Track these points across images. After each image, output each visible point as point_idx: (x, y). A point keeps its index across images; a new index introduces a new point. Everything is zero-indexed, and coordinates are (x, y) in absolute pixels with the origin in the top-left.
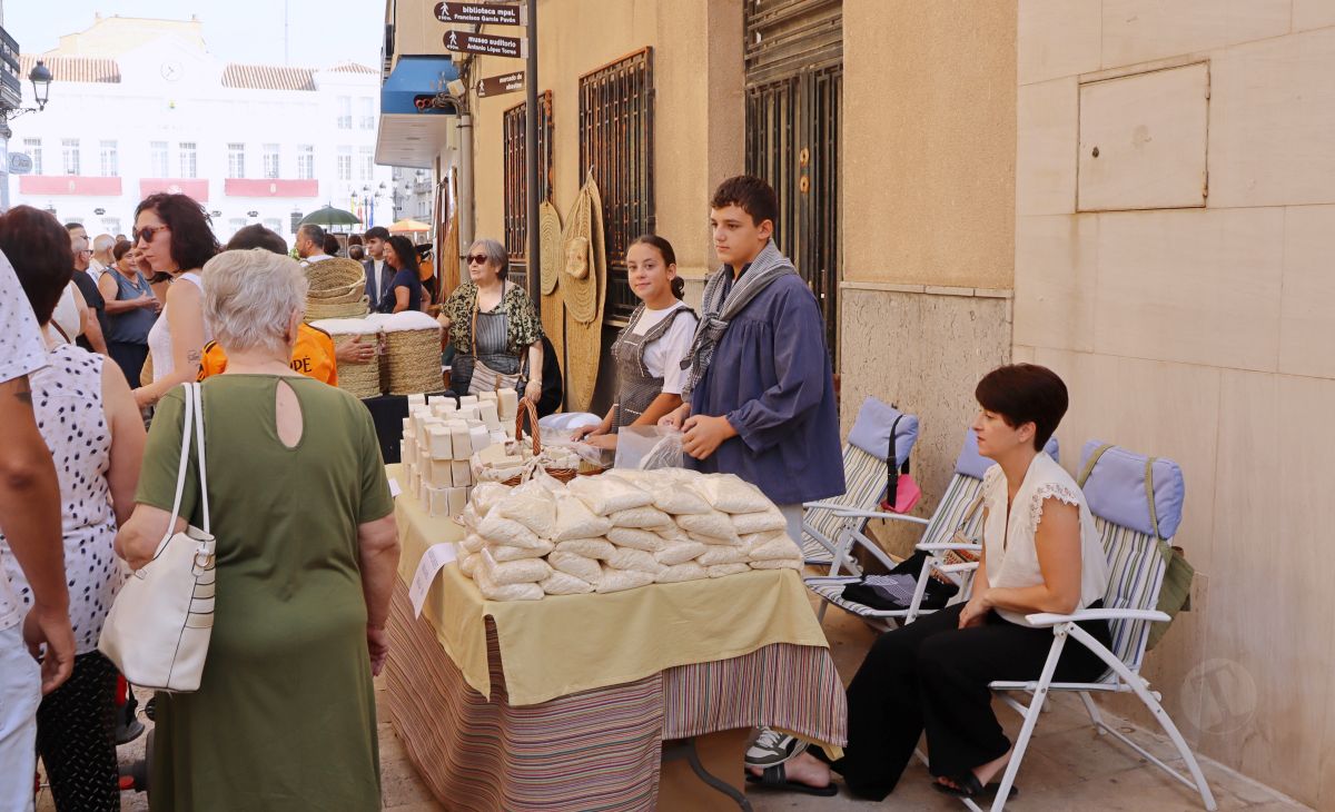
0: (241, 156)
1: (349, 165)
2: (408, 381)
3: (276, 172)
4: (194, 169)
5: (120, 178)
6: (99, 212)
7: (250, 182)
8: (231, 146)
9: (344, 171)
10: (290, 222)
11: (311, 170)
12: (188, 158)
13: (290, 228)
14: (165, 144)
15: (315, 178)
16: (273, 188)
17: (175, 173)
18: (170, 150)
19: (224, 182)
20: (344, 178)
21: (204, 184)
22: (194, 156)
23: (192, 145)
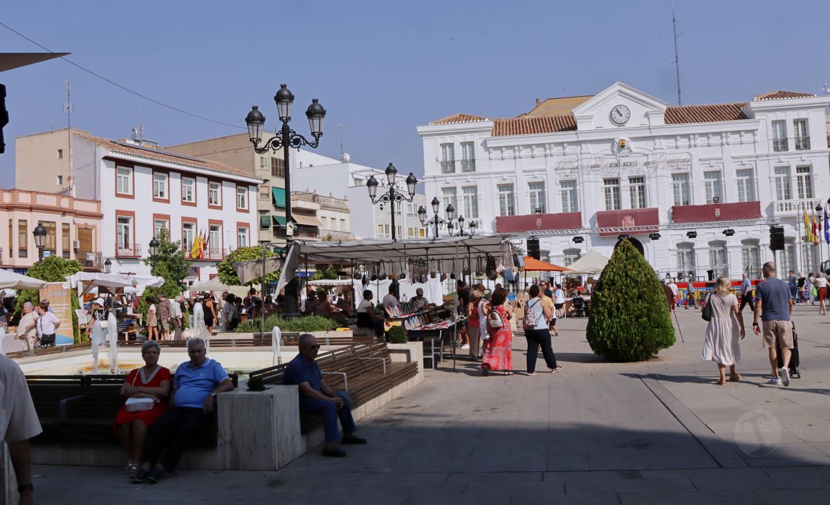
3: (718, 197)
4: (643, 201)
5: (579, 213)
9: (783, 192)
11: (751, 193)
12: (637, 190)
14: (616, 181)
16: (718, 212)
17: (626, 205)
18: (621, 185)
19: (671, 211)
20: (783, 197)
21: (655, 212)
22: (642, 189)
23: (641, 179)
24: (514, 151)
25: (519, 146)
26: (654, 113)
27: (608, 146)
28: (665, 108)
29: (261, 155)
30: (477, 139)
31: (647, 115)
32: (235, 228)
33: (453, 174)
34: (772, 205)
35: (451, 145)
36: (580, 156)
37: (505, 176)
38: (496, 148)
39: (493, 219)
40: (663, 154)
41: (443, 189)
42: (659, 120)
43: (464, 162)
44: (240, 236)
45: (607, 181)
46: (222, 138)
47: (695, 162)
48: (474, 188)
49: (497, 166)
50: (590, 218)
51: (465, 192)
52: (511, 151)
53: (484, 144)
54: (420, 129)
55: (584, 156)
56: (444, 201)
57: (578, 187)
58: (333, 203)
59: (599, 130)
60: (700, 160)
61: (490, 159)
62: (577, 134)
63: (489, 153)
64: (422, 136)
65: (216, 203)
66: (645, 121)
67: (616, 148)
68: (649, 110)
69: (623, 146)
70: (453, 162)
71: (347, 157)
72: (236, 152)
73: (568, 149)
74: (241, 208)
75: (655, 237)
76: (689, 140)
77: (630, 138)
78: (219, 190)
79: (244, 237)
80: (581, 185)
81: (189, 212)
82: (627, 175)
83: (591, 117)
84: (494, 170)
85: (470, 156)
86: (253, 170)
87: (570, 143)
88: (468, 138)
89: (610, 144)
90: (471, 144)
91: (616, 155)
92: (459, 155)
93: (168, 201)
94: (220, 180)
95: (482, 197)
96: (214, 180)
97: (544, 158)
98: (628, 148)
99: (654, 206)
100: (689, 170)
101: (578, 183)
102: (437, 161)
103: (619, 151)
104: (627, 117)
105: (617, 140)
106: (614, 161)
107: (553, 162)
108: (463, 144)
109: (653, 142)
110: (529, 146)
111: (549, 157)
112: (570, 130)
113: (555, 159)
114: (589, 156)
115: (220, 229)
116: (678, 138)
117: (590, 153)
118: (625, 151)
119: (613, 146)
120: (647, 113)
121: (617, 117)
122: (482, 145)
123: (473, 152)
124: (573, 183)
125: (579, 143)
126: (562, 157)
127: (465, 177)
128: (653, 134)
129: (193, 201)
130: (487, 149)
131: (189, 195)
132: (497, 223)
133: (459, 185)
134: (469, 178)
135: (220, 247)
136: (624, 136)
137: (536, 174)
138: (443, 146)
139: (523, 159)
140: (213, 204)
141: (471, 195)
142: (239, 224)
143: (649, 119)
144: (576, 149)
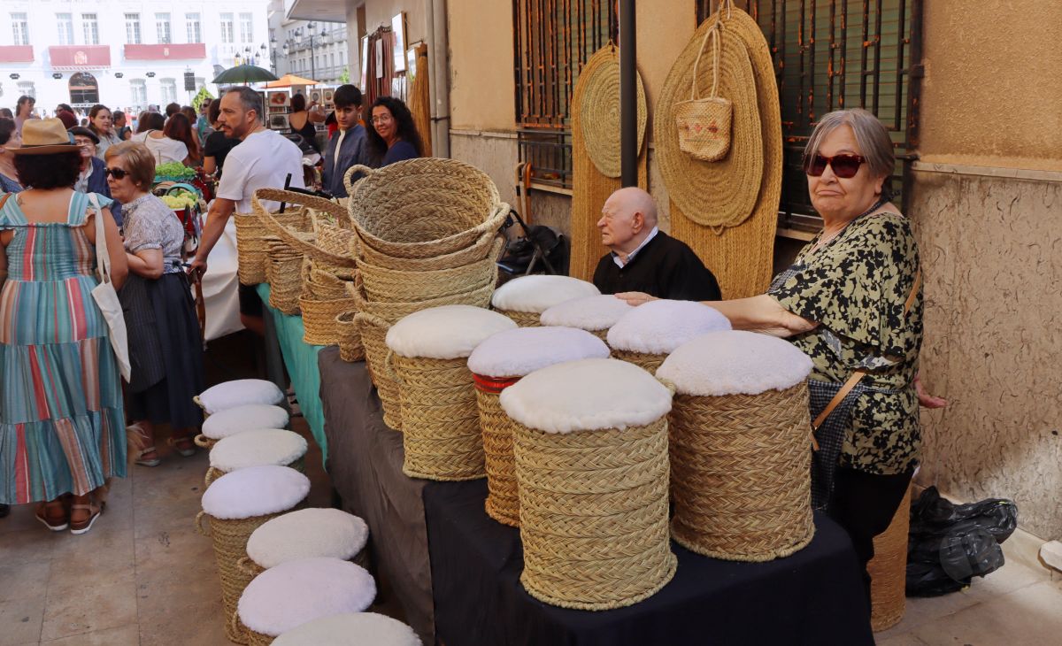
0: (137, 25)
1: (231, 29)
2: (753, 524)
3: (168, 37)
4: (96, 36)
5: (31, 47)
6: (14, 76)
7: (146, 47)
8: (128, 16)
9: (227, 35)
10: (184, 81)
11: (198, 35)
12: (90, 27)
13: (184, 86)
14: (69, 16)
15: (203, 42)
16: (167, 52)
17: (79, 41)
18: (72, 21)
19: (123, 48)
20: (227, 41)
21: (107, 49)
22: (95, 25)
23: (93, 16)
34: (216, 47)
45: (59, 15)
57: (29, 20)
80: (32, 17)
82: (78, 11)
99: (106, 44)
100: (140, 10)
101: (28, 15)
124: (23, 15)
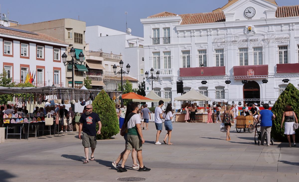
0: (286, 52)
4: (261, 60)
12: (258, 55)
14: (246, 49)
17: (251, 63)
18: (248, 52)
19: (276, 66)
21: (266, 67)
22: (261, 54)
23: (260, 48)
24: (191, 33)
25: (193, 30)
26: (270, 11)
27: (242, 30)
28: (276, 8)
29: (69, 31)
30: (172, 26)
31: (265, 13)
32: (52, 70)
33: (158, 45)
35: (158, 29)
36: (226, 36)
37: (186, 46)
38: (181, 31)
39: (178, 69)
40: (273, 34)
41: (154, 53)
42: (272, 15)
43: (165, 38)
44: (55, 75)
45: (241, 49)
46: (49, 21)
47: (292, 39)
48: (169, 53)
49: (181, 41)
50: (230, 70)
51: (164, 55)
52: (189, 33)
53: (175, 29)
54: (142, 20)
55: (228, 36)
56: (154, 59)
57: (224, 53)
58: (113, 57)
59: (237, 21)
60: (295, 38)
61: (178, 37)
62: (224, 23)
63: (178, 34)
64: (143, 24)
65: (41, 57)
66: (264, 16)
67: (246, 31)
68: (266, 9)
69: (250, 30)
70: (159, 38)
71: (130, 30)
72: (56, 29)
73: (220, 32)
74: (56, 60)
75: (265, 81)
76: (289, 26)
77: (254, 26)
78: (43, 50)
79: (58, 75)
80: (226, 51)
81: (25, 62)
82: (252, 46)
83: (233, 14)
84: (180, 43)
85: (168, 35)
86: (64, 39)
87: (221, 29)
88: (167, 25)
89: (243, 29)
90: (169, 29)
91: (246, 35)
92: (162, 34)
93: (12, 56)
94: (44, 45)
95: (173, 57)
96: (40, 45)
97: (207, 37)
98: (253, 31)
99: (266, 64)
100: (288, 44)
101: (224, 50)
102: (150, 37)
103: (248, 33)
104: (253, 14)
105: (247, 27)
106: (245, 38)
107: (211, 39)
108: (165, 29)
109: (267, 28)
110: (199, 30)
111: (209, 36)
112: (221, 22)
113: (213, 37)
114: (231, 36)
115: (43, 71)
116: (283, 25)
117: (232, 34)
118: (251, 33)
119: (244, 30)
120: (265, 11)
121: (248, 13)
122: (174, 29)
123: (169, 33)
124: (222, 50)
125: (226, 28)
126: (216, 36)
127: (164, 47)
128: (268, 23)
129: (27, 56)
130: (177, 31)
131: (25, 53)
132: (180, 71)
133: (161, 50)
134: (167, 47)
135: (43, 80)
136: (251, 25)
137: (202, 45)
138: (154, 29)
139: (195, 37)
140: (39, 58)
141: (167, 56)
142: (54, 68)
143: (266, 14)
144: (224, 32)
